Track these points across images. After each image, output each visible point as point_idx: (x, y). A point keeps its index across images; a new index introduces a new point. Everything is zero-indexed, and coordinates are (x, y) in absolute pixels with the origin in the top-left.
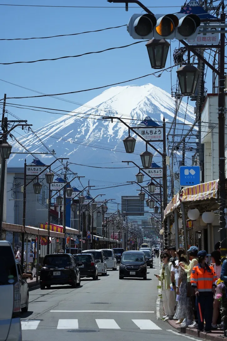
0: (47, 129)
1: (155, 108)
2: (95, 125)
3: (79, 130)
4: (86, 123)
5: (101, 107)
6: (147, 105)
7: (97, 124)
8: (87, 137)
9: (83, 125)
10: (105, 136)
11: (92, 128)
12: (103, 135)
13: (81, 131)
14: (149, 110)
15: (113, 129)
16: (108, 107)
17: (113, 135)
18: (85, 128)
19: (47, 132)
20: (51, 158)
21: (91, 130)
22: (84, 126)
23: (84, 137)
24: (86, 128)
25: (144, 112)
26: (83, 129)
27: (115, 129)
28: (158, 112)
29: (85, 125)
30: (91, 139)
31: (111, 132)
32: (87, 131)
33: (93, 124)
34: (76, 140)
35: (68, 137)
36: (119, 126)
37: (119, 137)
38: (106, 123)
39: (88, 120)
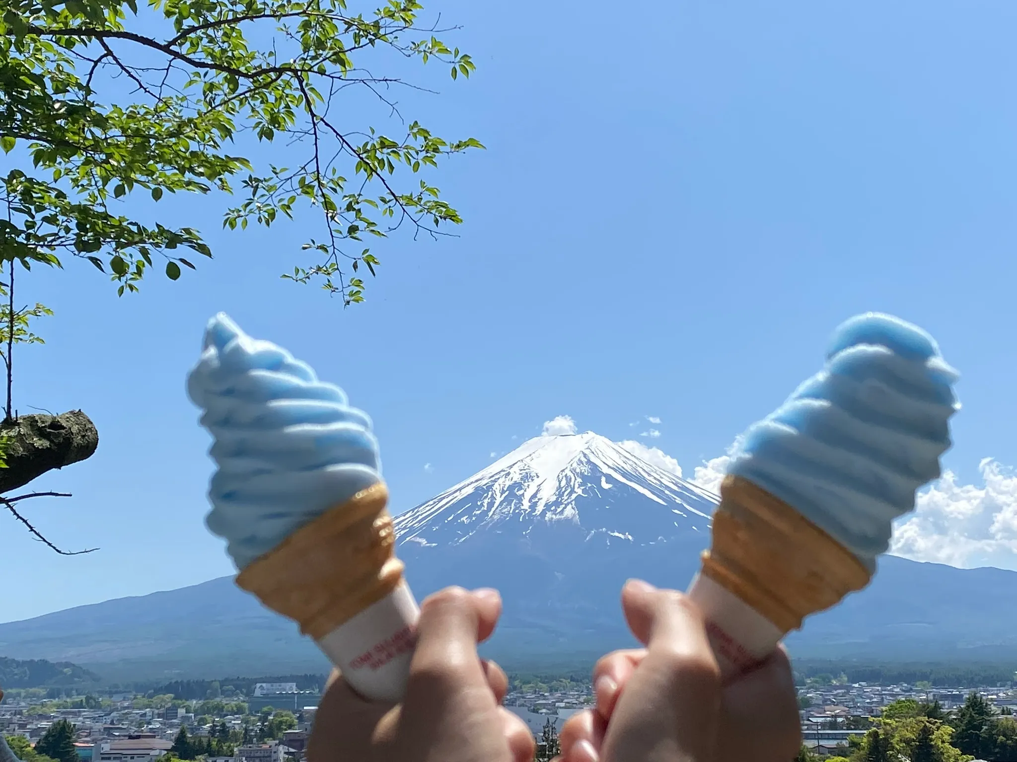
0: (435, 503)
1: (594, 467)
2: (504, 495)
3: (479, 503)
4: (490, 493)
5: (516, 468)
6: (583, 464)
7: (507, 493)
8: (490, 514)
9: (486, 495)
10: (517, 511)
11: (499, 500)
12: (514, 510)
13: (482, 505)
14: (585, 472)
15: (530, 501)
16: (526, 467)
17: (529, 510)
19: (433, 507)
20: (435, 546)
21: (497, 503)
22: (487, 496)
23: (485, 513)
24: (489, 501)
25: (577, 474)
26: (486, 501)
27: (533, 501)
28: (599, 474)
29: (489, 496)
30: (496, 517)
31: (526, 505)
32: (491, 505)
33: (502, 494)
34: (474, 519)
35: (462, 515)
36: (539, 496)
37: (538, 512)
38: (521, 492)
39: (494, 488)
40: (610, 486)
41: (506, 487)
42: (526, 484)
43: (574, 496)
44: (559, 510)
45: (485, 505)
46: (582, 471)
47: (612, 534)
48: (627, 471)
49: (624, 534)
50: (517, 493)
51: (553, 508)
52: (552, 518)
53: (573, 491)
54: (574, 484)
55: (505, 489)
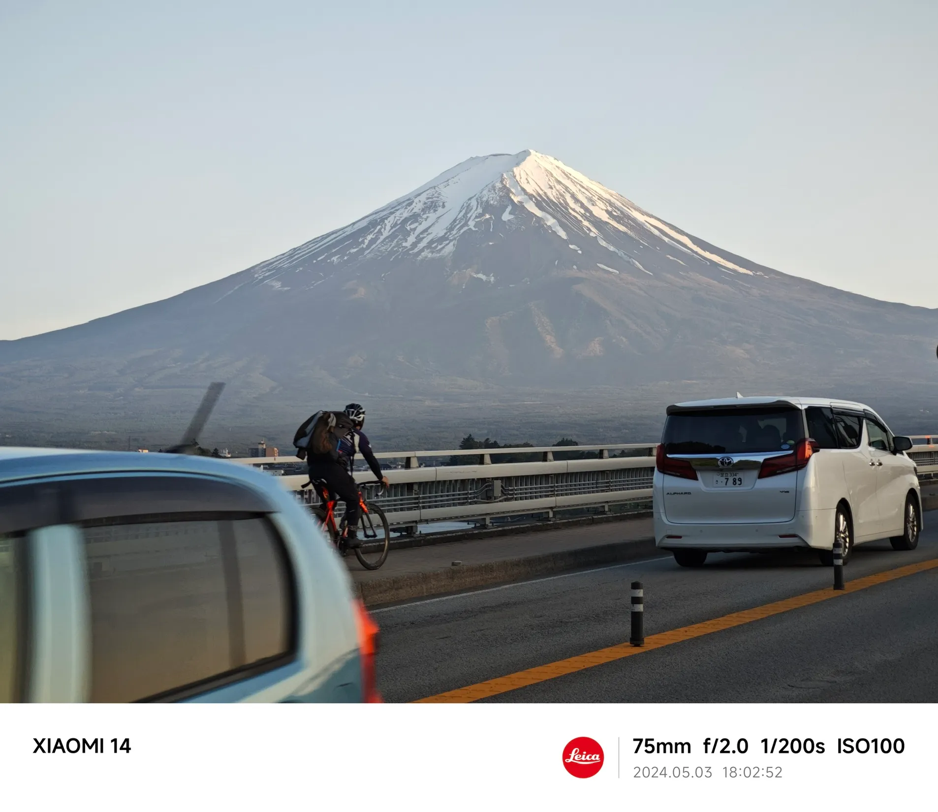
1: (506, 194)
2: (394, 229)
3: (360, 240)
4: (379, 227)
6: (495, 190)
7: (398, 227)
9: (372, 229)
10: (395, 249)
11: (386, 233)
12: (394, 247)
13: (363, 242)
14: (493, 200)
15: (418, 236)
16: (436, 195)
17: (409, 247)
18: (373, 235)
21: (382, 238)
22: (374, 231)
23: (363, 250)
24: (374, 237)
26: (369, 237)
27: (421, 236)
28: (506, 204)
29: (376, 231)
31: (411, 239)
32: (373, 241)
33: (392, 228)
34: (346, 258)
35: (335, 254)
36: (430, 231)
37: (416, 250)
38: (413, 226)
39: (386, 221)
40: (512, 217)
41: (402, 219)
42: (425, 216)
43: (465, 228)
44: (440, 247)
45: (366, 242)
46: (489, 200)
47: (475, 276)
48: (548, 197)
49: (488, 275)
50: (408, 228)
51: (433, 246)
52: (426, 257)
53: (466, 224)
54: (471, 216)
55: (399, 222)
